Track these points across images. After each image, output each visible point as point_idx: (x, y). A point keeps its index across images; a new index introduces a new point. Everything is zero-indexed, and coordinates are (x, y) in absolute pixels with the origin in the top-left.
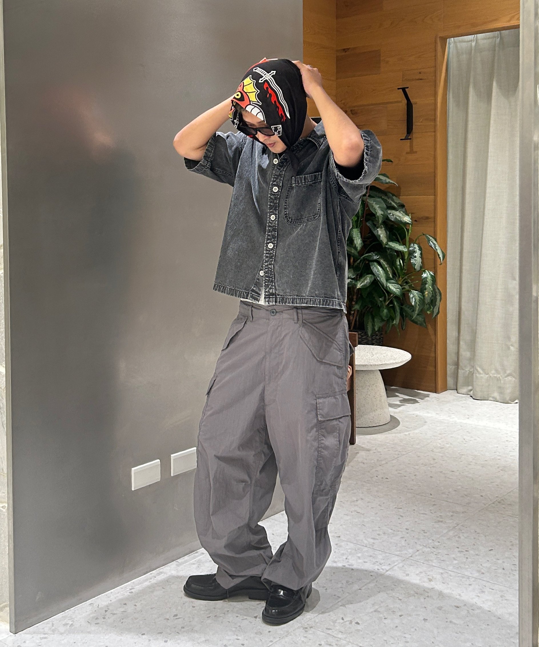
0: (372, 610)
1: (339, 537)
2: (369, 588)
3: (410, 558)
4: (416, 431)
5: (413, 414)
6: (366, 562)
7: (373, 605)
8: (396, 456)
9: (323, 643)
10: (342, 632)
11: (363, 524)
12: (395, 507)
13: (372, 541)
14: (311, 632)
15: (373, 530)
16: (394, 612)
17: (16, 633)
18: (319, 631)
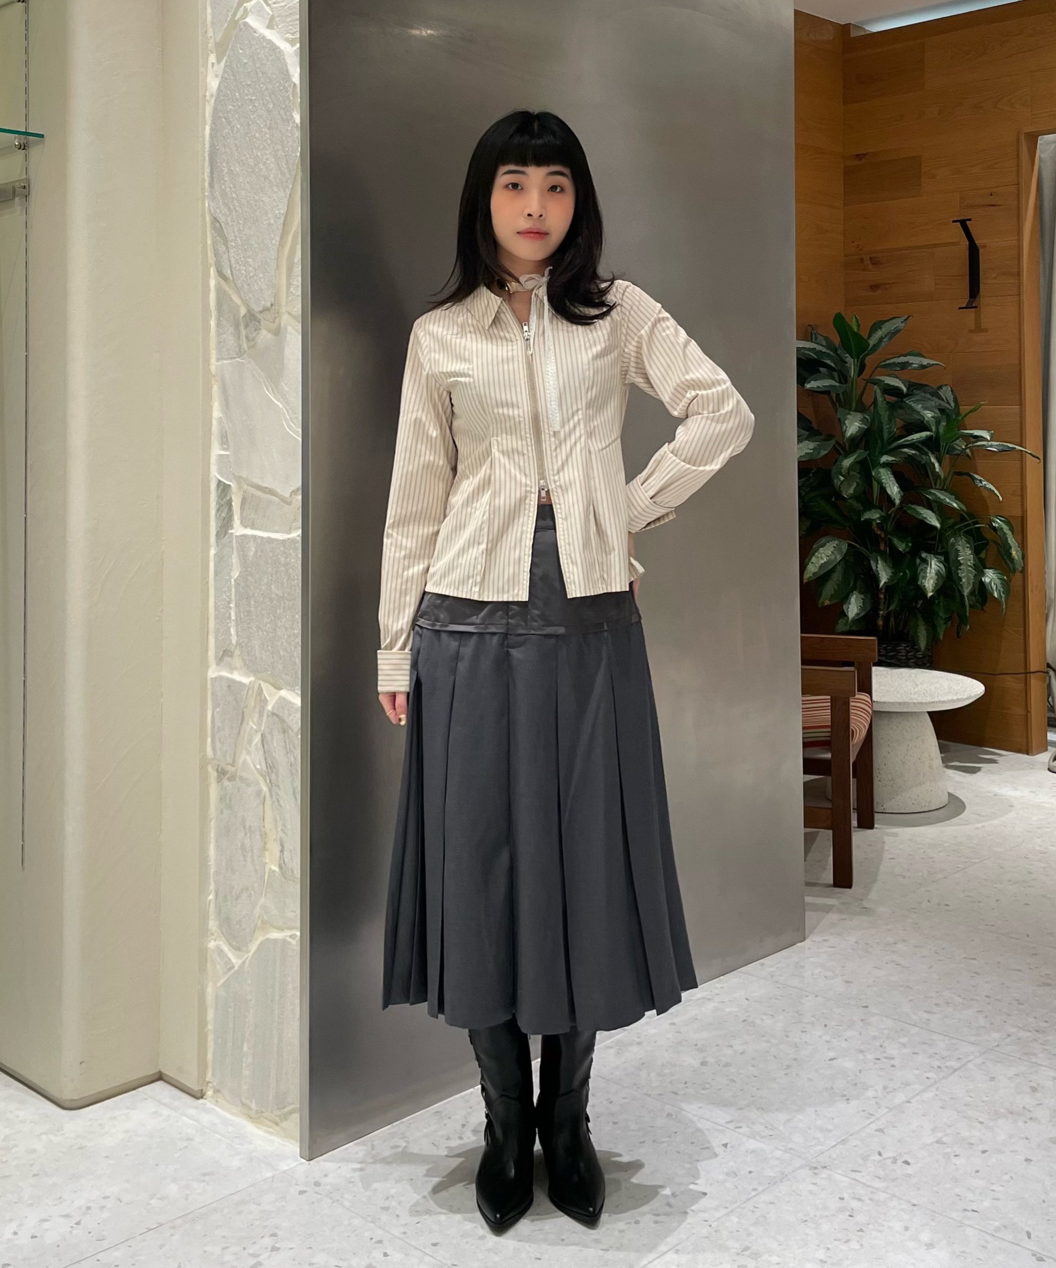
0: (932, 1139)
1: (867, 1007)
2: (923, 1101)
3: (996, 1049)
4: (995, 822)
5: (989, 792)
6: (917, 1054)
7: (933, 1130)
8: (961, 866)
9: (846, 1196)
10: (880, 1178)
11: (907, 984)
12: (964, 956)
13: (926, 1016)
14: (824, 1176)
15: (926, 997)
16: (972, 1144)
17: (310, 1160)
18: (838, 1173)
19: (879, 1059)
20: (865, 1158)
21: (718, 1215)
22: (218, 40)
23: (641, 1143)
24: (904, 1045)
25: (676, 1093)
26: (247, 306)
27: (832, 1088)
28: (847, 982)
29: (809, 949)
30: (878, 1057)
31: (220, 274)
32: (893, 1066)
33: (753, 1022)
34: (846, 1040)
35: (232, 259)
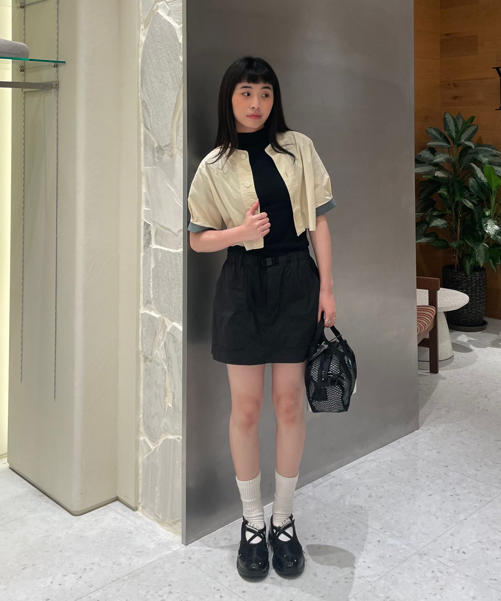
0: (476, 540)
1: (447, 466)
2: (473, 519)
6: (470, 493)
7: (477, 535)
8: (495, 388)
9: (435, 570)
10: (451, 561)
11: (467, 454)
12: (494, 439)
13: (475, 472)
14: (425, 559)
15: (476, 462)
16: (495, 543)
17: (186, 545)
18: (432, 558)
19: (452, 496)
20: (445, 550)
21: (376, 579)
22: (145, 19)
23: (339, 539)
24: (464, 488)
25: (356, 512)
26: (158, 143)
27: (430, 511)
28: (438, 453)
29: (421, 434)
30: (452, 495)
31: (146, 126)
32: (459, 499)
33: (393, 474)
34: (437, 485)
35: (151, 121)
